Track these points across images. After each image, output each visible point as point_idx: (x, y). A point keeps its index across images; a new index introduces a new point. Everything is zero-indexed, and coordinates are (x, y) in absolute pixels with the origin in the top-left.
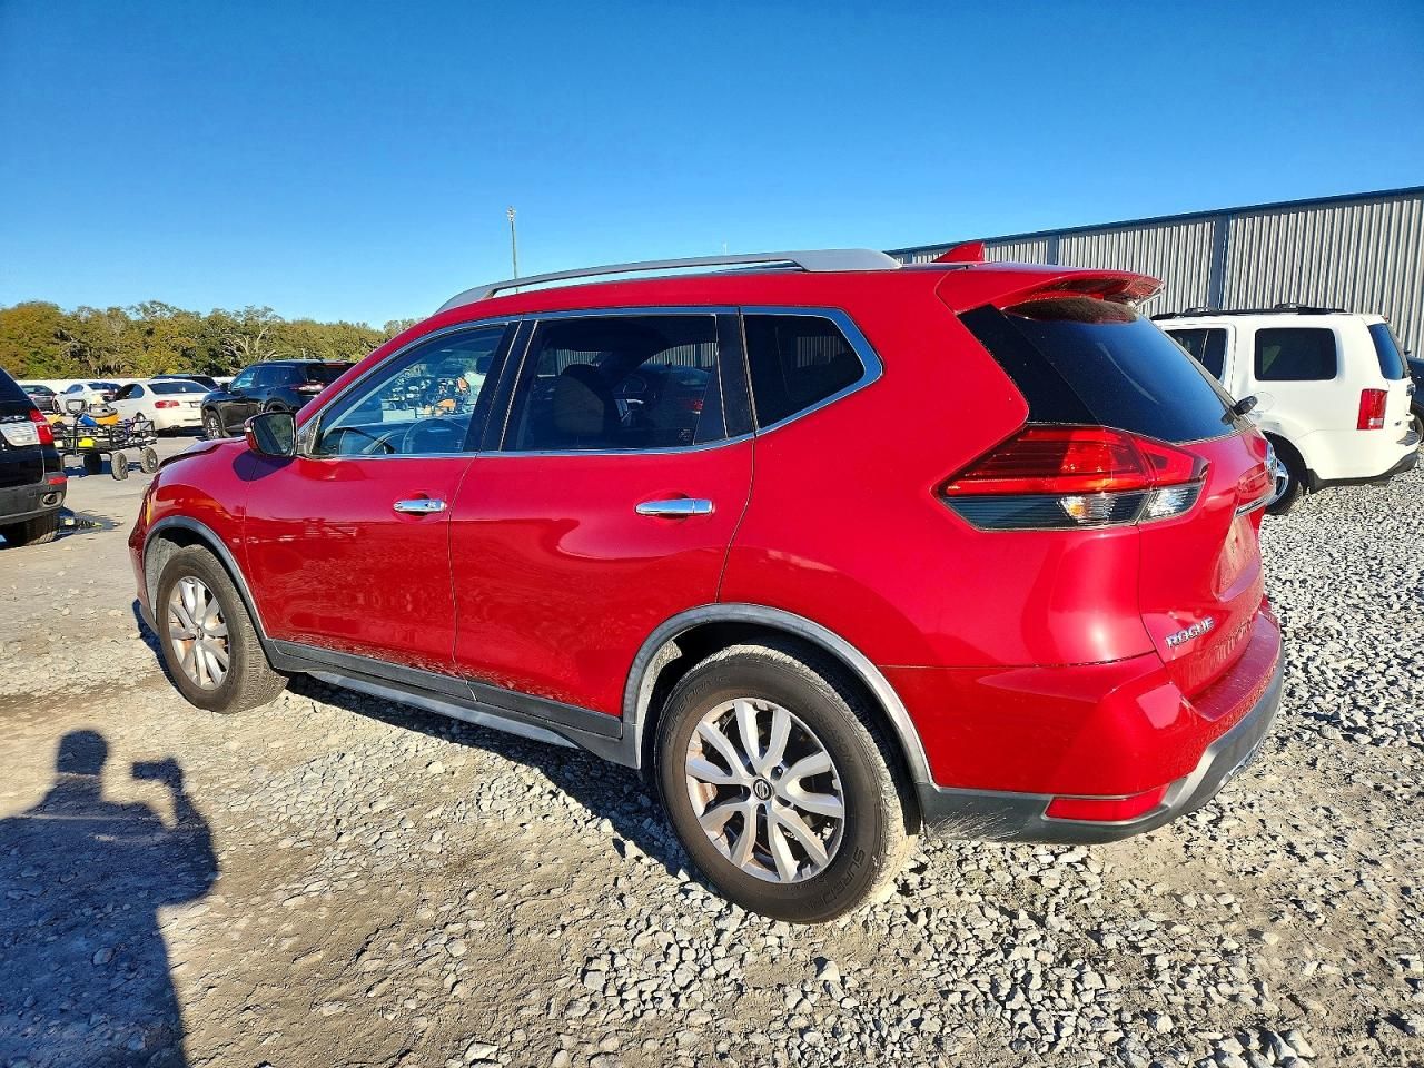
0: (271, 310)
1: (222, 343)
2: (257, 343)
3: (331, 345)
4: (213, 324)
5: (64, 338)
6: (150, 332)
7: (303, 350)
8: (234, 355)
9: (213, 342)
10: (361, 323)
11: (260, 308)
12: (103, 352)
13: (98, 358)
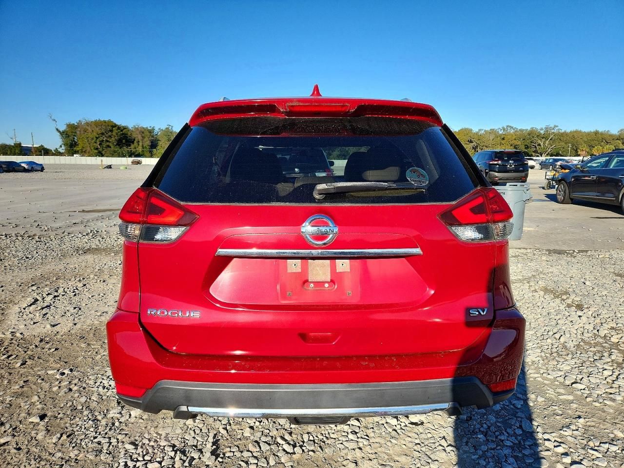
0: (557, 126)
1: (531, 142)
2: (547, 142)
3: (585, 142)
4: (529, 134)
5: (471, 142)
6: (503, 139)
7: (570, 144)
8: (536, 147)
9: (528, 142)
10: (607, 131)
11: (552, 126)
12: (484, 147)
13: (482, 149)
